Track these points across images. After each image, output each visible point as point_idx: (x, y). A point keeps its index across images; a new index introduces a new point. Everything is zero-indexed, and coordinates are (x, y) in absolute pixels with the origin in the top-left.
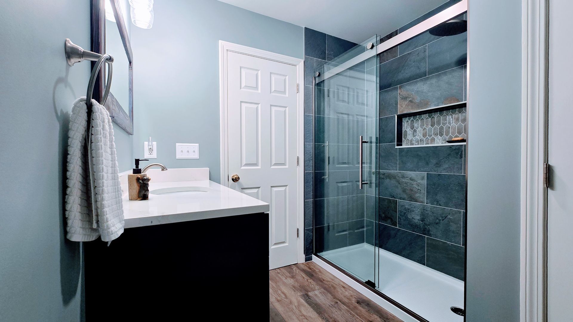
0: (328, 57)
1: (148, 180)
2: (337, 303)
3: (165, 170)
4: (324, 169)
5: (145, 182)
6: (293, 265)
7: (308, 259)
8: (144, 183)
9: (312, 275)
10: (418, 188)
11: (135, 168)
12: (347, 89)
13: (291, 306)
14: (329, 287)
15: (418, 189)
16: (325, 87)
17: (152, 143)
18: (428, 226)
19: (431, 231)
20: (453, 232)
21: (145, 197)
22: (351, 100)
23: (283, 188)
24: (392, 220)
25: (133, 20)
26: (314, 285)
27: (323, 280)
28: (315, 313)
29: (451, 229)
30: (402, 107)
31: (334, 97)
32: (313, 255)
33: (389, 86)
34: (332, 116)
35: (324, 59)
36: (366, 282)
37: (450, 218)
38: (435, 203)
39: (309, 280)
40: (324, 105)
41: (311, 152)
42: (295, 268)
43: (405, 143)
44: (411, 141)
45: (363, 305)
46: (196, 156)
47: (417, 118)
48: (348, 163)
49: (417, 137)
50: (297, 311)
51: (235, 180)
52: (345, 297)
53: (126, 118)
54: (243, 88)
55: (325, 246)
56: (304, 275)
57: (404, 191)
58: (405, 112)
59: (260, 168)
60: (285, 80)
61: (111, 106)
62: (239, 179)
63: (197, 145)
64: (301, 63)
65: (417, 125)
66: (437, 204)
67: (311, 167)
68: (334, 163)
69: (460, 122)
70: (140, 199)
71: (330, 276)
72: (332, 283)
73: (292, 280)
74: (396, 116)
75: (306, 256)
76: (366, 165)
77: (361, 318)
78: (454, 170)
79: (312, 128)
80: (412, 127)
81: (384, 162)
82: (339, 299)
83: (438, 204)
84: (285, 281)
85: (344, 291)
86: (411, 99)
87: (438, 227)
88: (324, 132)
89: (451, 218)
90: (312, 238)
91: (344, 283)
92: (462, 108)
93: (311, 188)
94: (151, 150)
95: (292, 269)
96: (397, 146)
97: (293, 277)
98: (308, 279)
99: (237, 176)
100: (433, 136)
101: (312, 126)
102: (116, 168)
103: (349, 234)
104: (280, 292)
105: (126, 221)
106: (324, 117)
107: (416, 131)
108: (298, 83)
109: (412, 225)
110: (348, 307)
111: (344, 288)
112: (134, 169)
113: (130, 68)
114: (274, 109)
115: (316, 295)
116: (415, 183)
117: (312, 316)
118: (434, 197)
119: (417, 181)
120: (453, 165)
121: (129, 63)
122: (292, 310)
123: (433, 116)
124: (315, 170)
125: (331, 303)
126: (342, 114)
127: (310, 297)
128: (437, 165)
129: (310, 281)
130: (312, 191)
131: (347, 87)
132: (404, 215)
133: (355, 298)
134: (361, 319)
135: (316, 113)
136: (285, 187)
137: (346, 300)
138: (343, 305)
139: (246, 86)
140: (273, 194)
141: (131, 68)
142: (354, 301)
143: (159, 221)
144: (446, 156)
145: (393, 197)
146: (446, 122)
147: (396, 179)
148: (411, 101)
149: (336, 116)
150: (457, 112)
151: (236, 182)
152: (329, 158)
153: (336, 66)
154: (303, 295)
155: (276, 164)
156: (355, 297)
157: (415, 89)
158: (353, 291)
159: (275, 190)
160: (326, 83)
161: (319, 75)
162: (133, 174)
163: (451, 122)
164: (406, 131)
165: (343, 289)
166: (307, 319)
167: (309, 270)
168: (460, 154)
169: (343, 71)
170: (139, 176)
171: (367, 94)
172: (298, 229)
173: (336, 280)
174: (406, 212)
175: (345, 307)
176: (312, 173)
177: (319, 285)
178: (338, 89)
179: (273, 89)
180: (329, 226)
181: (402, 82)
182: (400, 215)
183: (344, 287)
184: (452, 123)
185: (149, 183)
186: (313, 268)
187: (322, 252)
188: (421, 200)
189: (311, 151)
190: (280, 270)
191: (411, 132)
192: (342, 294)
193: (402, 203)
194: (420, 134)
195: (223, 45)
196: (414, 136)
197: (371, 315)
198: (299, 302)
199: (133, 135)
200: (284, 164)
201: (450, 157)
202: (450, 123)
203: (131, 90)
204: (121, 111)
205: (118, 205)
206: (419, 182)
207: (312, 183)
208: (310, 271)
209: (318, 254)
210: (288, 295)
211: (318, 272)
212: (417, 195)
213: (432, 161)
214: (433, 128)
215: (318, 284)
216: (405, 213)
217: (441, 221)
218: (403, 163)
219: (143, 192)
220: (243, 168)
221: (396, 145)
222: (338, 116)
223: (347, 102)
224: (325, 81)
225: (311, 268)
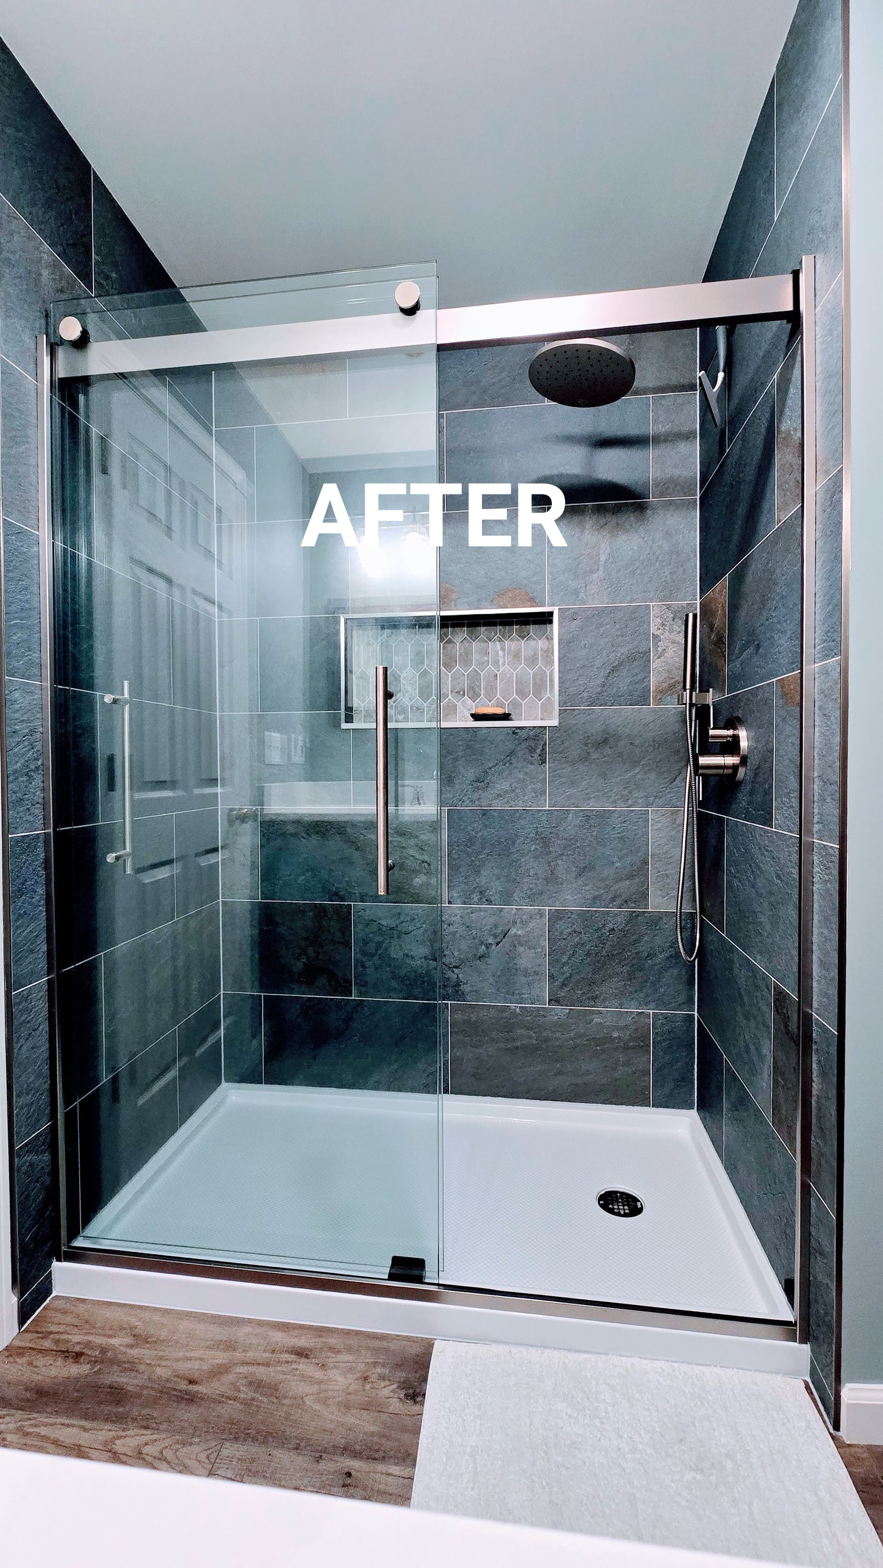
0: (96, 278)
7: (34, 1299)
9: (117, 1395)
10: (421, 858)
12: (164, 471)
14: (245, 1403)
15: (423, 862)
18: (456, 970)
19: (464, 984)
20: (526, 974)
24: (332, 976)
27: (191, 1382)
29: (518, 967)
32: (53, 1263)
34: (116, 568)
37: (515, 935)
38: (476, 897)
41: (34, 732)
43: (363, 713)
48: (172, 784)
52: (347, 1406)
65: (400, 660)
66: (481, 899)
67: (38, 811)
69: (523, 665)
71: (200, 1329)
72: (244, 1370)
74: (342, 621)
75: (21, 1293)
76: (222, 791)
78: (526, 798)
83: (484, 900)
85: (318, 1374)
87: (484, 966)
88: (90, 634)
89: (519, 933)
90: (48, 1180)
92: (528, 626)
96: (346, 722)
98: (112, 1441)
100: (450, 697)
101: (36, 589)
107: (400, 676)
109: (403, 979)
116: (412, 842)
118: (472, 879)
119: (417, 837)
120: (523, 782)
123: (450, 636)
128: (479, 784)
130: (44, 935)
131: (163, 463)
132: (376, 951)
133: (379, 1377)
138: (379, 1468)
144: (502, 758)
145: (337, 895)
146: (486, 659)
147: (347, 835)
149: (131, 574)
150: (514, 634)
156: (381, 1370)
161: (82, 342)
163: (501, 662)
165: (304, 1366)
167: (75, 1370)
168: (538, 751)
171: (219, 521)
173: (242, 1333)
174: (382, 942)
176: (41, 838)
182: (364, 953)
183: (302, 1353)
184: (504, 664)
186: (88, 1345)
188: (434, 892)
189: (38, 722)
192: (325, 1402)
193: (368, 912)
201: (513, 762)
202: (496, 663)
206: (424, 837)
207: (41, 890)
209: (79, 1243)
211: (131, 1346)
212: (420, 880)
213: (462, 770)
214: (450, 674)
216: (379, 945)
217: (494, 947)
221: (343, 719)
222: (136, 575)
225: (77, 1349)
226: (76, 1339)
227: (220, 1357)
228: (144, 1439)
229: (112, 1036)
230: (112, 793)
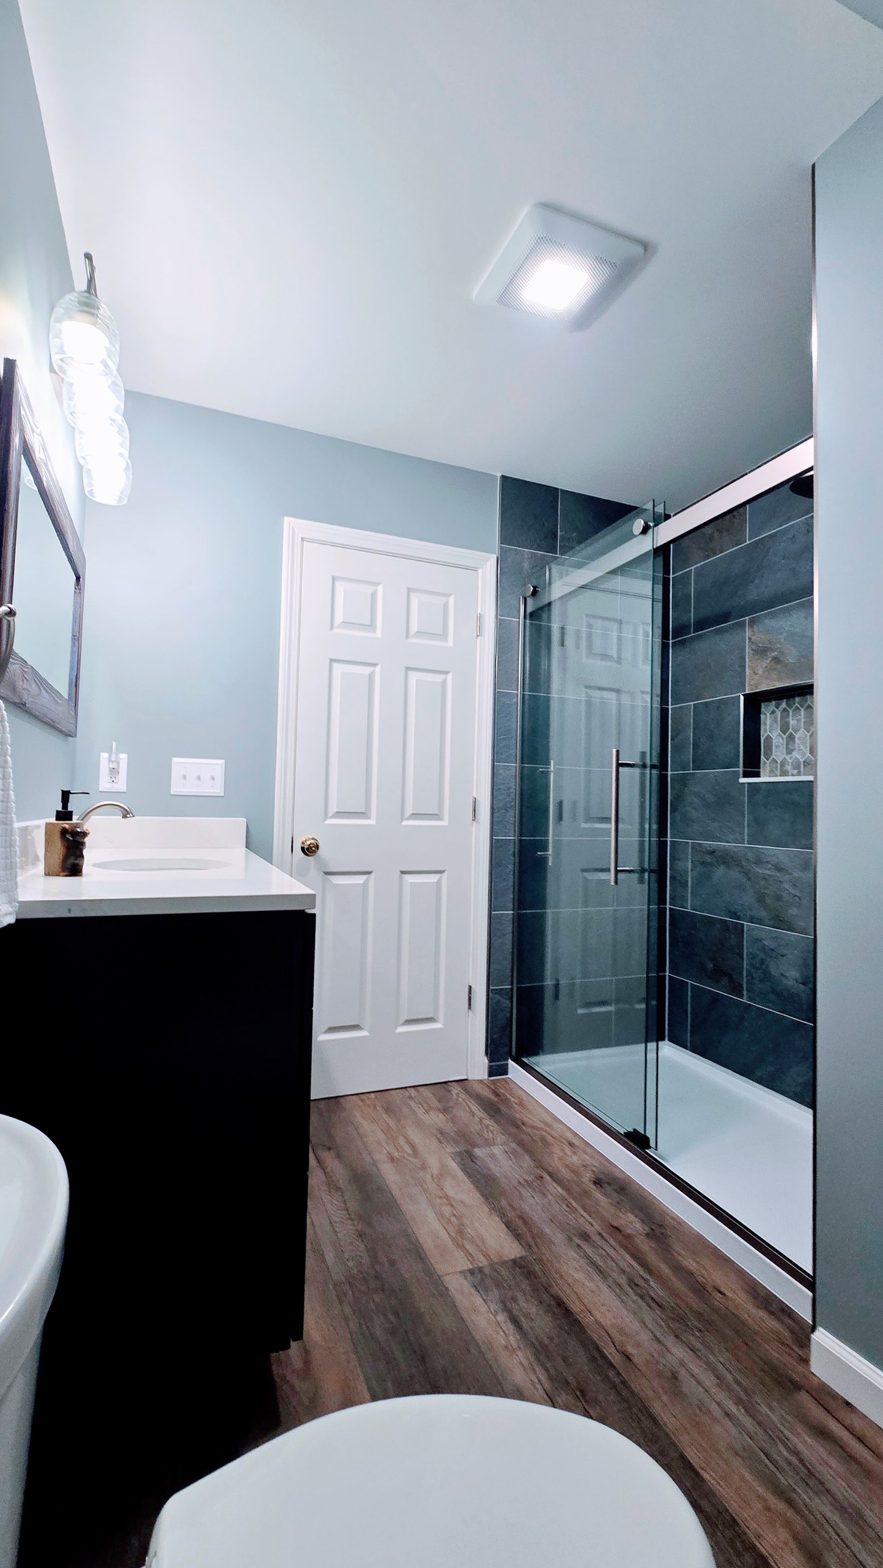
0: (562, 544)
1: (84, 834)
2: (542, 1177)
3: (130, 817)
4: (546, 833)
5: (78, 839)
6: (454, 1083)
7: (497, 1070)
8: (74, 841)
9: (499, 1110)
10: (793, 892)
11: (60, 809)
12: (615, 626)
13: (421, 1174)
14: (533, 1140)
15: (795, 895)
16: (552, 621)
17: (117, 756)
21: (74, 870)
22: (627, 654)
23: (433, 878)
24: (730, 977)
25: (87, 490)
26: (495, 1132)
27: (524, 1124)
28: (478, 1195)
30: (756, 674)
31: (578, 647)
32: (510, 1061)
33: (725, 617)
34: (570, 696)
35: (553, 550)
36: (628, 1135)
39: (484, 1121)
40: (549, 666)
41: (509, 789)
42: (456, 1090)
43: (768, 769)
44: (783, 764)
45: (608, 1189)
46: (217, 789)
47: (797, 704)
49: (795, 754)
50: (433, 1187)
51: (309, 850)
52: (567, 1166)
53: (58, 702)
54: (339, 627)
55: (546, 1042)
56: (475, 1108)
57: (761, 899)
58: (763, 688)
59: (374, 823)
60: (446, 606)
61: (21, 683)
62: (318, 849)
63: (222, 762)
64: (489, 563)
65: (796, 722)
67: (511, 827)
68: (574, 818)
70: (65, 874)
72: (544, 1133)
73: (441, 1116)
74: (742, 698)
75: (490, 1061)
77: (593, 1219)
79: (514, 726)
80: (785, 728)
81: (714, 820)
82: (551, 1170)
84: (424, 1117)
85: (569, 1153)
86: (776, 653)
88: (547, 736)
90: (508, 1015)
91: (575, 1134)
93: (509, 882)
94: (114, 772)
95: (449, 1091)
96: (744, 777)
97: (445, 1110)
98: (485, 1118)
99: (313, 841)
101: (514, 719)
102: (10, 804)
103: (617, 1012)
104: (402, 1141)
105: (23, 904)
106: (548, 699)
107: (795, 737)
108: (479, 611)
109: (779, 995)
110: (568, 1190)
111: (571, 1146)
112: (58, 812)
113: (78, 591)
114: (413, 677)
115: (493, 1156)
116: (787, 878)
117: (467, 1201)
119: (791, 874)
121: (75, 578)
122: (420, 1183)
124: (521, 834)
125: (526, 1178)
126: (601, 689)
127: (476, 1159)
129: (488, 1121)
130: (512, 889)
131: (615, 620)
132: (762, 964)
133: (593, 1171)
134: (591, 1220)
135: (527, 686)
136: (440, 875)
137: (566, 1174)
138: (555, 1185)
139: (345, 624)
140: (407, 891)
141: (80, 589)
142: (587, 1177)
143: (84, 910)
145: (735, 915)
147: (742, 867)
148: (776, 659)
149: (584, 695)
151: (312, 856)
152: (561, 804)
153: (579, 566)
154: (459, 1154)
155: (415, 816)
156: (594, 1169)
157: (787, 629)
158: (592, 1157)
159: (410, 881)
160: (556, 610)
161: (534, 593)
162: (56, 820)
164: (769, 738)
165: (568, 1147)
166: (452, 1205)
167: (493, 1097)
169: (596, 579)
170: (67, 826)
172: (470, 987)
173: (556, 1125)
174: (765, 956)
175: (559, 1189)
176: (513, 841)
177: (510, 1134)
178: (590, 626)
179: (414, 629)
180: (557, 986)
181: (755, 608)
182: (752, 966)
183: (571, 1144)
185: (86, 840)
186: (503, 1094)
187: (536, 1053)
188: (802, 924)
189: (514, 785)
190: (418, 1091)
191: (781, 740)
192: (561, 1159)
193: (756, 931)
194: (802, 747)
195: (293, 529)
196: (789, 752)
197: (621, 1215)
198: (443, 1167)
199: (76, 735)
200: (436, 816)
203: (77, 638)
204: (45, 689)
205: (8, 872)
206: (795, 875)
207: (511, 867)
208: (496, 1099)
209: (525, 1060)
210: (421, 1149)
211: (516, 1103)
212: (793, 911)
215: (505, 1132)
216: (763, 961)
218: (758, 823)
219: (71, 860)
220: (329, 821)
221: (741, 775)
222: (587, 695)
223: (615, 659)
224: (553, 607)
225: (499, 1093)
226: (502, 1091)
227: (541, 1125)
228: (491, 1124)
229: (556, 961)
230: (561, 822)
